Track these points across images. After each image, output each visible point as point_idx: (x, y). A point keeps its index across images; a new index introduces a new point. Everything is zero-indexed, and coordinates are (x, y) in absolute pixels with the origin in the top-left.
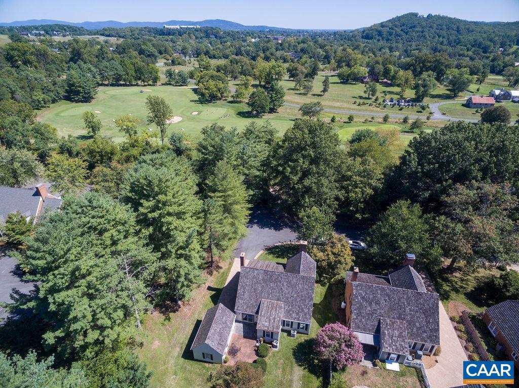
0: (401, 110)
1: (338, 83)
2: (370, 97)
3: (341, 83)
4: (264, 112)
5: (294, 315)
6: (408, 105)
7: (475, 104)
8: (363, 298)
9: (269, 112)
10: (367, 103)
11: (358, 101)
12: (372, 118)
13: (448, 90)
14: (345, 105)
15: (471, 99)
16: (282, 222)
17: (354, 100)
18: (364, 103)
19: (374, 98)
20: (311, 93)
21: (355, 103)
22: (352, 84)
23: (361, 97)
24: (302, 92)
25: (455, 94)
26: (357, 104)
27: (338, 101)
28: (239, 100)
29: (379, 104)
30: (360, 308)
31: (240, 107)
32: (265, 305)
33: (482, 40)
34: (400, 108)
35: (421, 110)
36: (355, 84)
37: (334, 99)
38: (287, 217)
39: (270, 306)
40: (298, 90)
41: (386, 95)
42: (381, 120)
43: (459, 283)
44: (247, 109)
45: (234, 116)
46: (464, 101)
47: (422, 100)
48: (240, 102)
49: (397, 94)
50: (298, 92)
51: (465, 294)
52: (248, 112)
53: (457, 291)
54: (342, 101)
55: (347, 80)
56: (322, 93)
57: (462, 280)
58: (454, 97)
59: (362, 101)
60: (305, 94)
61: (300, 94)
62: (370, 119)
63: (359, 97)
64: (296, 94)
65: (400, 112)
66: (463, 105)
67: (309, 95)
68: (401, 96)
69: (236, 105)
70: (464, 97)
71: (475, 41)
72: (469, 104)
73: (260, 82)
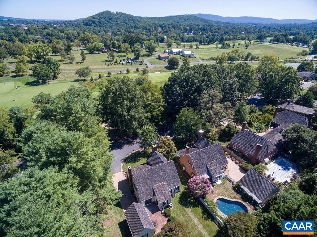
0: (131, 65)
1: (88, 54)
2: (112, 60)
3: (90, 53)
4: (49, 79)
5: (172, 185)
6: (134, 62)
7: (162, 57)
8: (196, 159)
9: (53, 79)
10: (112, 64)
11: (107, 63)
12: (121, 72)
13: (147, 52)
14: (100, 67)
15: (159, 55)
16: (119, 143)
17: (104, 63)
18: (110, 64)
19: (114, 60)
20: (75, 62)
21: (105, 64)
22: (97, 53)
23: (107, 61)
24: (68, 61)
25: (151, 53)
26: (107, 65)
27: (95, 65)
28: (20, 74)
29: (119, 63)
30: (197, 164)
31: (25, 79)
32: (157, 188)
33: (146, 26)
34: (130, 64)
35: (141, 63)
36: (98, 53)
37: (92, 64)
38: (120, 139)
39: (159, 187)
40: (64, 61)
41: (120, 58)
42: (125, 72)
43: (213, 137)
44: (32, 79)
45: (25, 86)
46: (156, 56)
47: (138, 58)
48: (23, 75)
49: (124, 56)
50: (64, 62)
51: (217, 140)
52: (35, 82)
53: (215, 140)
54: (98, 64)
55: (93, 52)
56: (82, 61)
57: (213, 135)
58: (151, 55)
59: (109, 63)
60: (71, 63)
61: (67, 63)
62: (120, 73)
63: (106, 60)
64: (64, 64)
65: (131, 66)
66: (157, 58)
67: (74, 63)
68: (128, 57)
69: (20, 78)
70: (156, 55)
71: (144, 26)
72: (159, 58)
73: (31, 59)
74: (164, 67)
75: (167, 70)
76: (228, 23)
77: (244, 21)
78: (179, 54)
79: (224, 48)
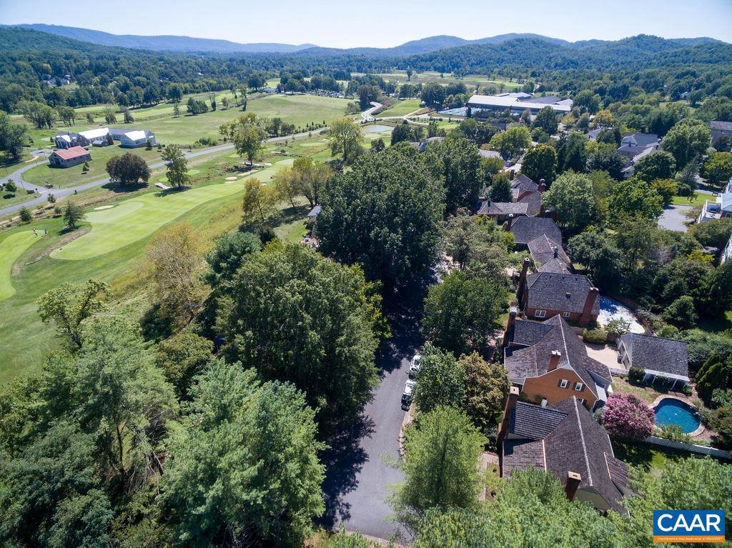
15: (54, 155)
35: (7, 193)
46: (41, 160)
58: (16, 159)
70: (32, 157)
72: (60, 163)
74: (103, 187)
75: (123, 195)
76: (144, 51)
77: (173, 47)
78: (110, 143)
79: (195, 114)
